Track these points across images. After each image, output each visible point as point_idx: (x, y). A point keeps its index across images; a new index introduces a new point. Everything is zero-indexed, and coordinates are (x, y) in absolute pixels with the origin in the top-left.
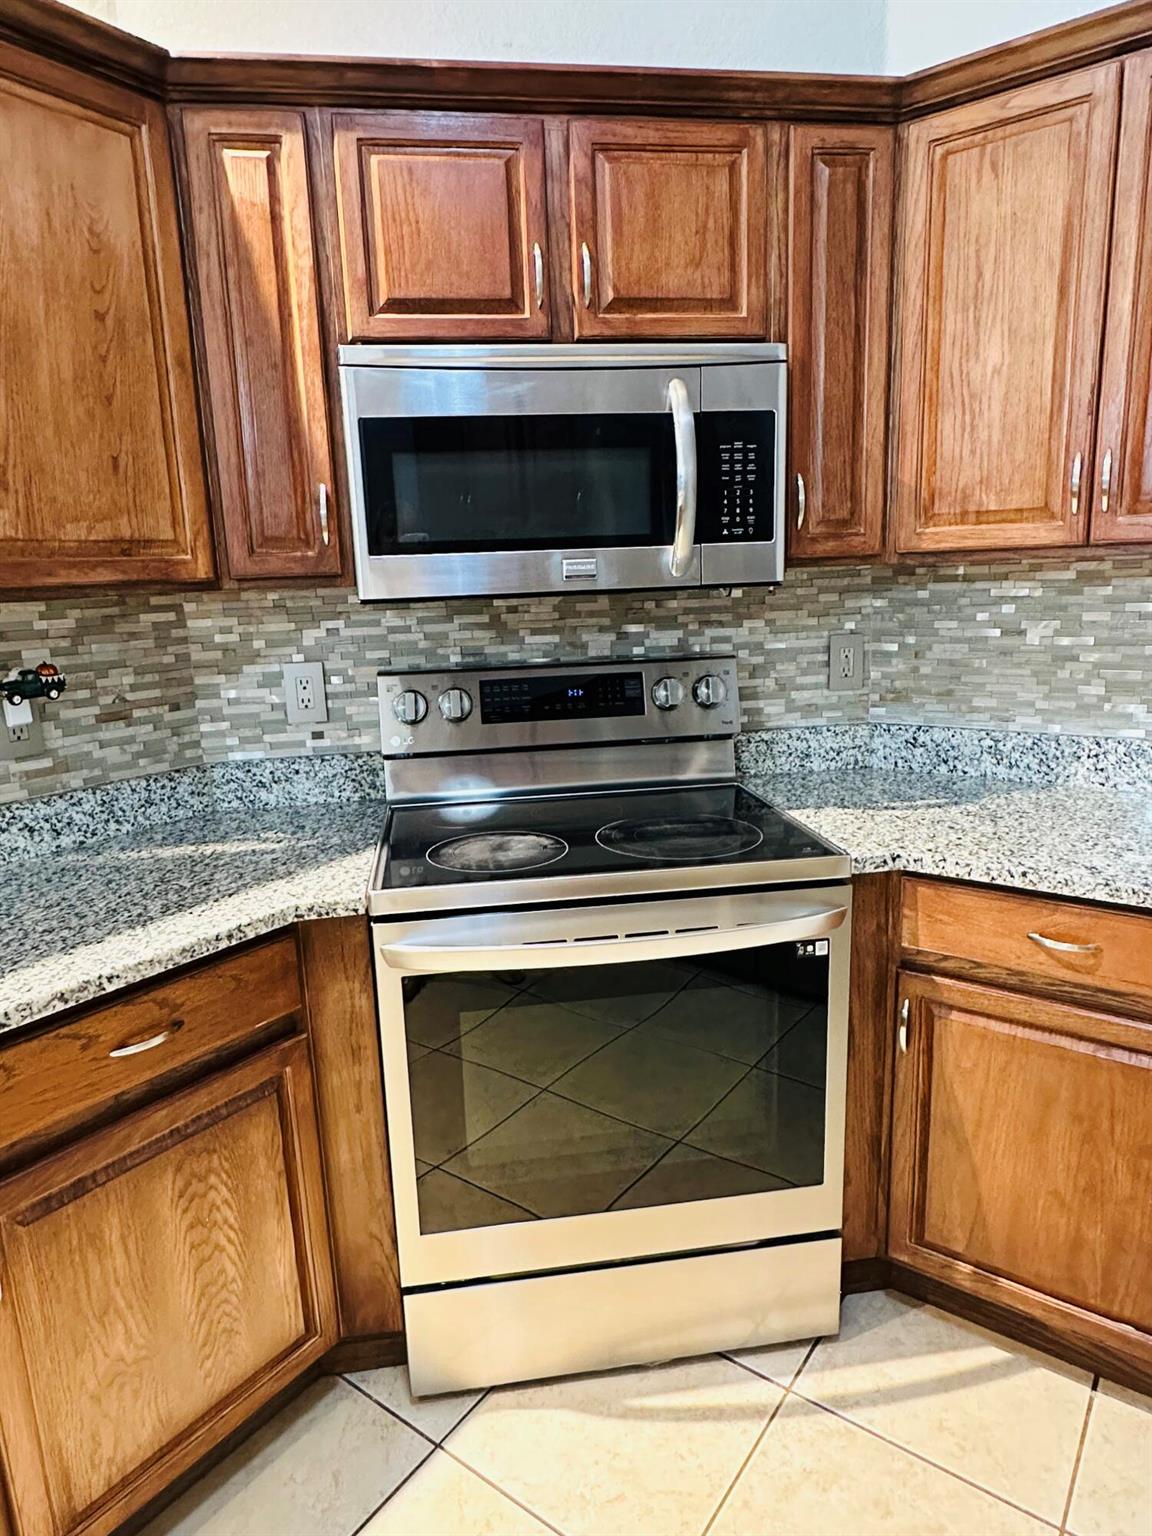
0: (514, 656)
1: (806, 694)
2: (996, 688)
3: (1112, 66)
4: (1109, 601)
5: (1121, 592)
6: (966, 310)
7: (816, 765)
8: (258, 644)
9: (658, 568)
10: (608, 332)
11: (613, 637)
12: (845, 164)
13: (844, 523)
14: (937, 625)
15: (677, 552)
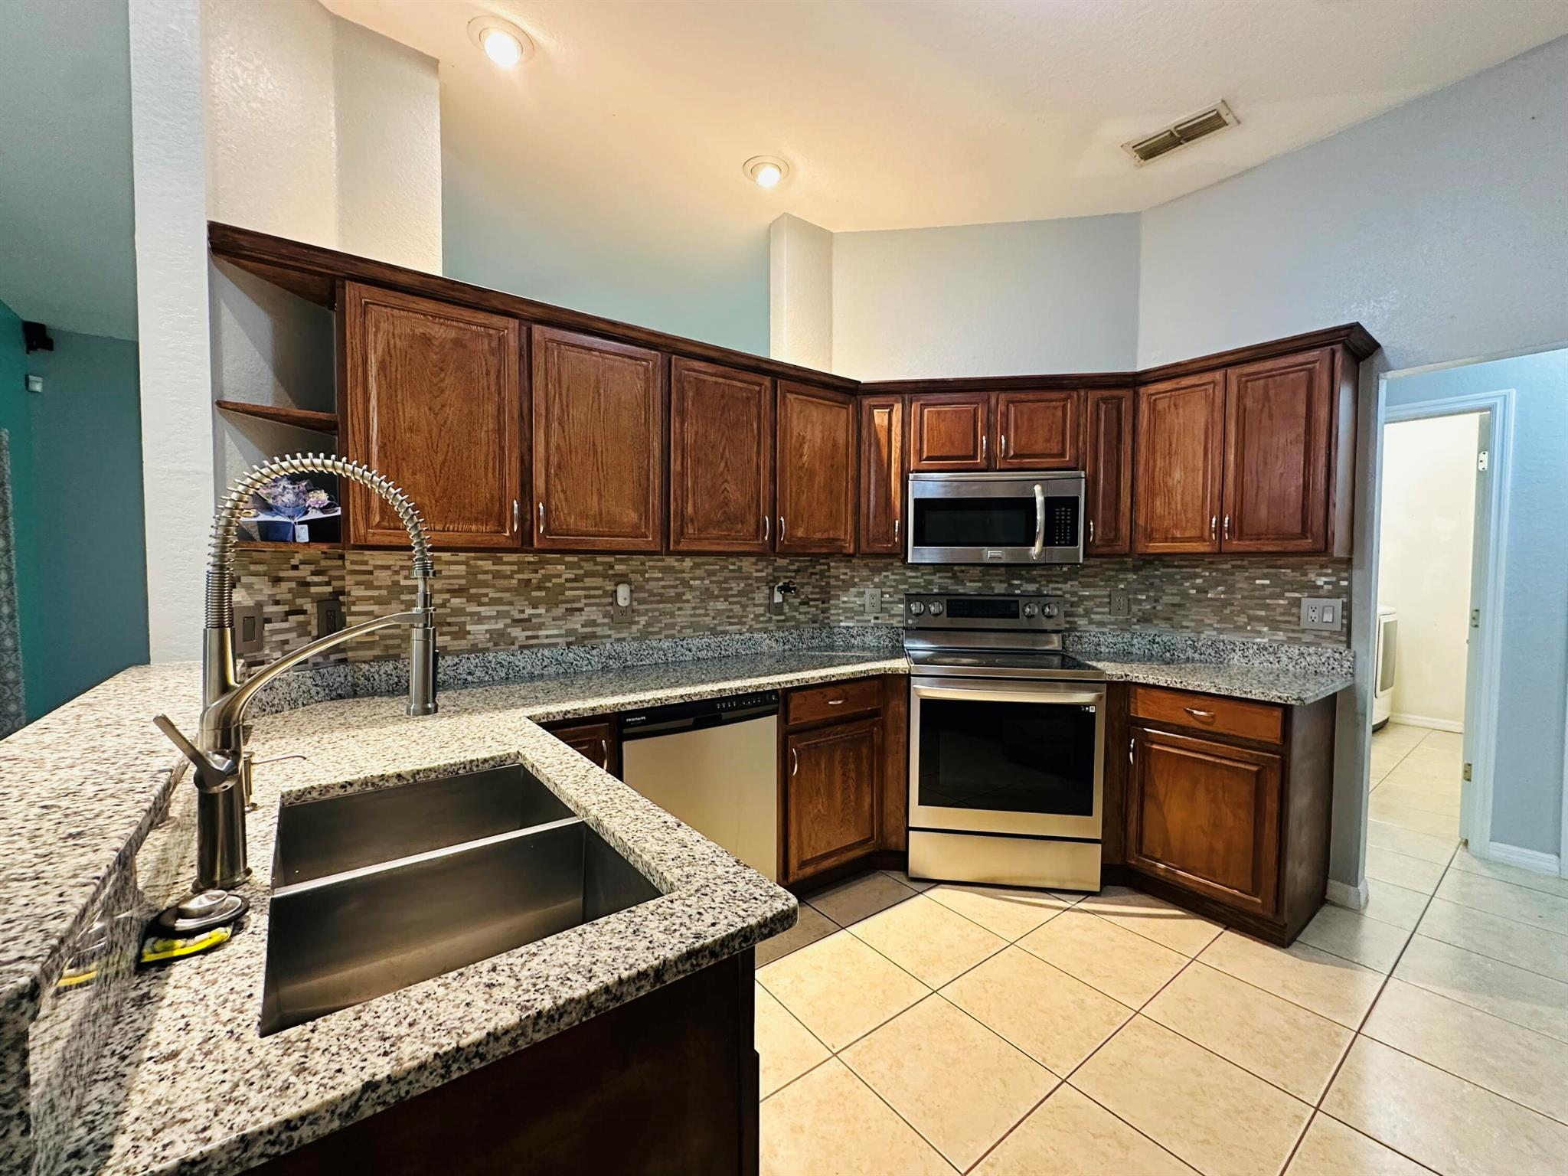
0: (961, 591)
1: (1099, 616)
2: (1194, 617)
3: (1223, 371)
4: (1247, 578)
5: (1252, 575)
6: (1165, 458)
7: (1103, 649)
8: (856, 580)
9: (1027, 554)
10: (1010, 467)
11: (1006, 585)
12: (1112, 404)
13: (1112, 540)
14: (1164, 587)
15: (1036, 550)
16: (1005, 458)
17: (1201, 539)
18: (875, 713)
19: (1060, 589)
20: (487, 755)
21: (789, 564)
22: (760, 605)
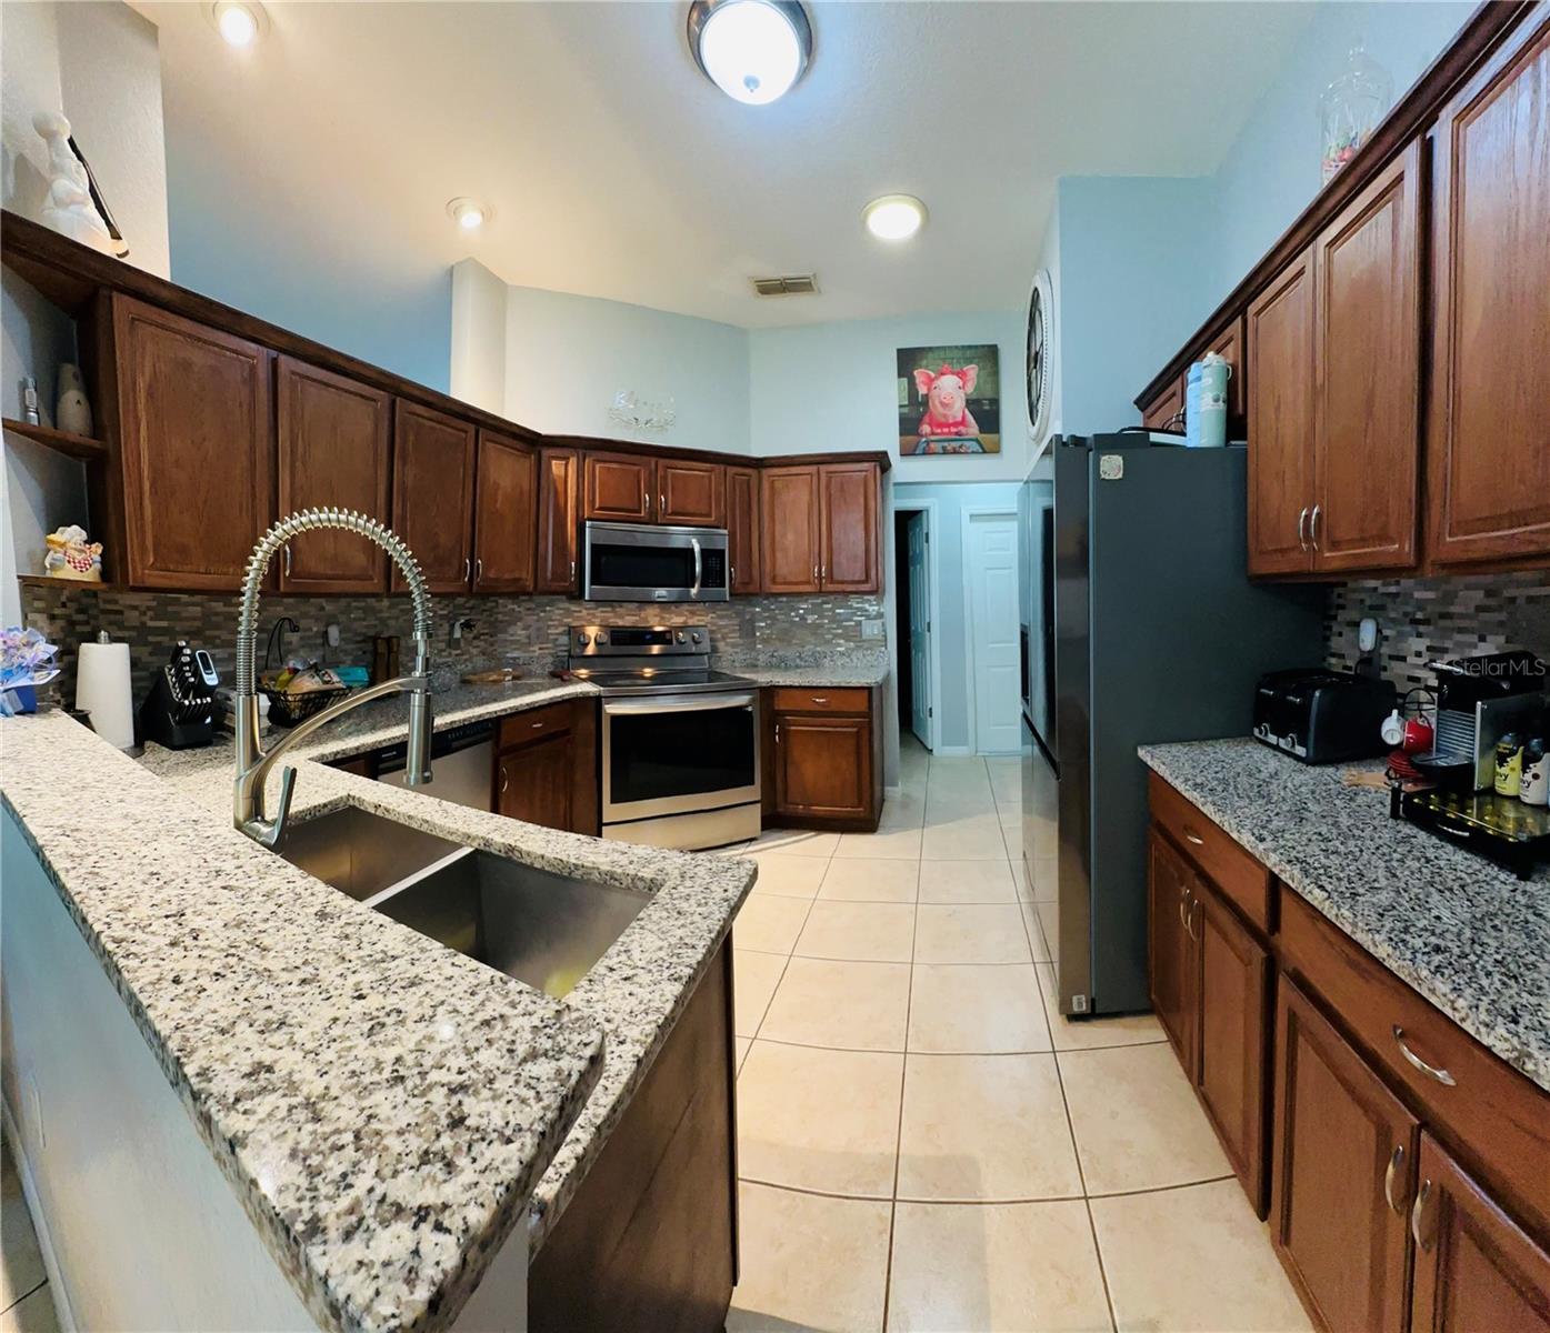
1: (732, 640)
2: (799, 637)
3: (816, 467)
4: (831, 609)
5: (833, 607)
6: (781, 524)
10: (670, 522)
12: (744, 478)
13: (747, 583)
14: (777, 617)
15: (694, 591)
16: (666, 514)
17: (808, 583)
18: (566, 732)
19: (702, 620)
20: (325, 801)
21: (466, 602)
22: (442, 641)
